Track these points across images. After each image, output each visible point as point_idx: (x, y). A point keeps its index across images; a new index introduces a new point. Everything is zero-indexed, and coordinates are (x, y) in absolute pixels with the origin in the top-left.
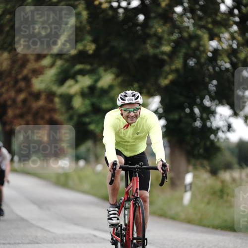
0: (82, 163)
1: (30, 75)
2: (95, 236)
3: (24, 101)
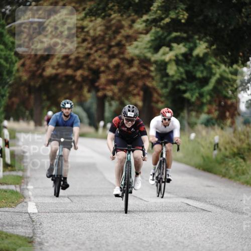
1: (124, 42)
2: (188, 205)
3: (117, 66)
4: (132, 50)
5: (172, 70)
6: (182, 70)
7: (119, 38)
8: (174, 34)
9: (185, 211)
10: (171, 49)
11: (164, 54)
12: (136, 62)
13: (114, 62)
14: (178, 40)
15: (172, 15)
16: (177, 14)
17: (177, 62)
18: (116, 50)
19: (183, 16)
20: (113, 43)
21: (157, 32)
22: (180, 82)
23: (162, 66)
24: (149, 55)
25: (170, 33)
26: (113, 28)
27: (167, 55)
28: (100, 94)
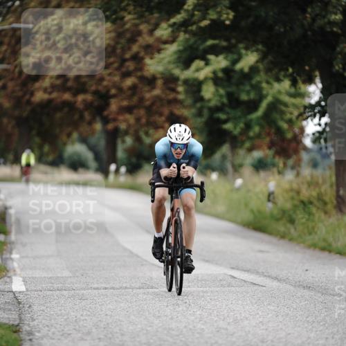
0: (214, 176)
1: (142, 54)
2: (233, 277)
3: (134, 88)
4: (154, 66)
5: (208, 91)
6: (222, 91)
7: (135, 48)
8: (210, 42)
9: (229, 285)
10: (207, 63)
11: (198, 70)
12: (160, 82)
13: (129, 82)
14: (215, 51)
15: (213, 15)
16: (220, 13)
17: (216, 80)
18: (131, 66)
19: (228, 17)
20: (127, 56)
21: (187, 40)
22: (219, 109)
23: (195, 87)
24: (177, 72)
26: (128, 35)
27: (201, 71)
28: (110, 126)
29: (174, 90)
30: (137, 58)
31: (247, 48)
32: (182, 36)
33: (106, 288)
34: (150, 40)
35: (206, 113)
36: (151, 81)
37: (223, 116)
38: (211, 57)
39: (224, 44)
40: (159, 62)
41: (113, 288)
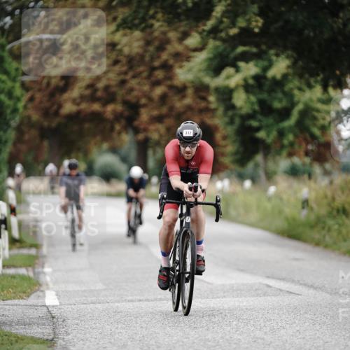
0: (248, 184)
1: (171, 62)
2: (268, 286)
3: (164, 98)
4: (184, 74)
5: (240, 99)
6: (253, 99)
7: (164, 56)
8: (240, 49)
9: (265, 294)
10: (238, 70)
11: (228, 77)
12: (190, 91)
13: (159, 91)
14: (245, 57)
15: (241, 23)
16: (249, 21)
17: (247, 88)
18: (160, 74)
19: (257, 24)
20: (156, 64)
21: (217, 47)
22: (251, 116)
23: (226, 95)
24: (207, 80)
25: (234, 48)
26: (157, 43)
27: (232, 78)
28: (141, 136)
29: (204, 99)
30: (166, 67)
31: (277, 55)
32: (212, 44)
33: (140, 300)
34: (179, 48)
35: (237, 121)
36: (181, 90)
37: (255, 124)
38: (242, 64)
39: (254, 50)
40: (190, 70)
41: (148, 300)
